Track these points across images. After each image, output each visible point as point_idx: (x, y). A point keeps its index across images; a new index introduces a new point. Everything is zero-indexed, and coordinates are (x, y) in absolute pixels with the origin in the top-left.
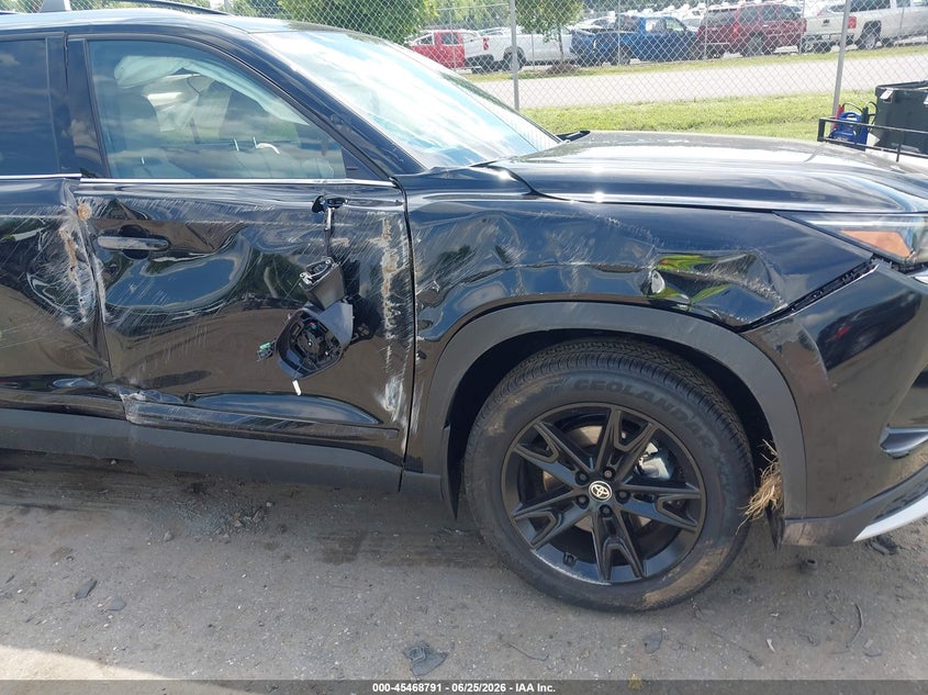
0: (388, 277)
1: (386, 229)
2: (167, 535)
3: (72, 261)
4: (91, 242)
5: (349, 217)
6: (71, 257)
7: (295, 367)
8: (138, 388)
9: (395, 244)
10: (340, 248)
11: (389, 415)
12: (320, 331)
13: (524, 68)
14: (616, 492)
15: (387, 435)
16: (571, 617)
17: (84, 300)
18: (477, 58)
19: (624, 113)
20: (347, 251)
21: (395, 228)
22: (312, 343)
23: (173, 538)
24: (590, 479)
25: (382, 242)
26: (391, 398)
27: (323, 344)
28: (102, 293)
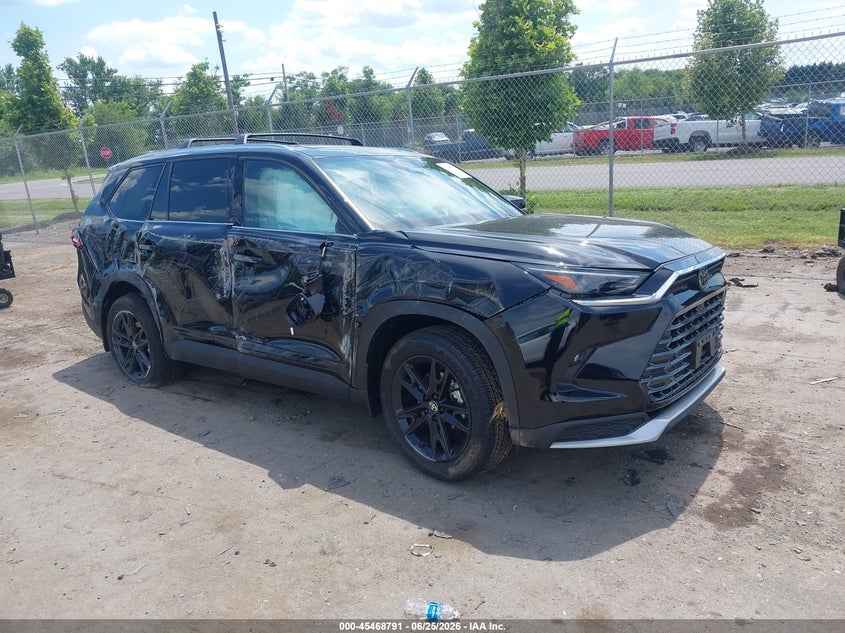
0: (345, 282)
1: (347, 258)
2: (252, 418)
3: (223, 266)
4: (231, 256)
5: (333, 253)
6: (223, 263)
7: (293, 320)
8: (244, 334)
9: (350, 267)
10: (328, 267)
11: (343, 355)
12: (307, 306)
13: (709, 150)
14: (439, 408)
15: (343, 367)
16: (421, 480)
17: (226, 286)
18: (664, 141)
19: (760, 194)
20: (330, 269)
21: (350, 257)
22: (302, 311)
23: (254, 420)
24: (428, 401)
25: (344, 265)
26: (344, 346)
27: (308, 313)
28: (233, 283)
